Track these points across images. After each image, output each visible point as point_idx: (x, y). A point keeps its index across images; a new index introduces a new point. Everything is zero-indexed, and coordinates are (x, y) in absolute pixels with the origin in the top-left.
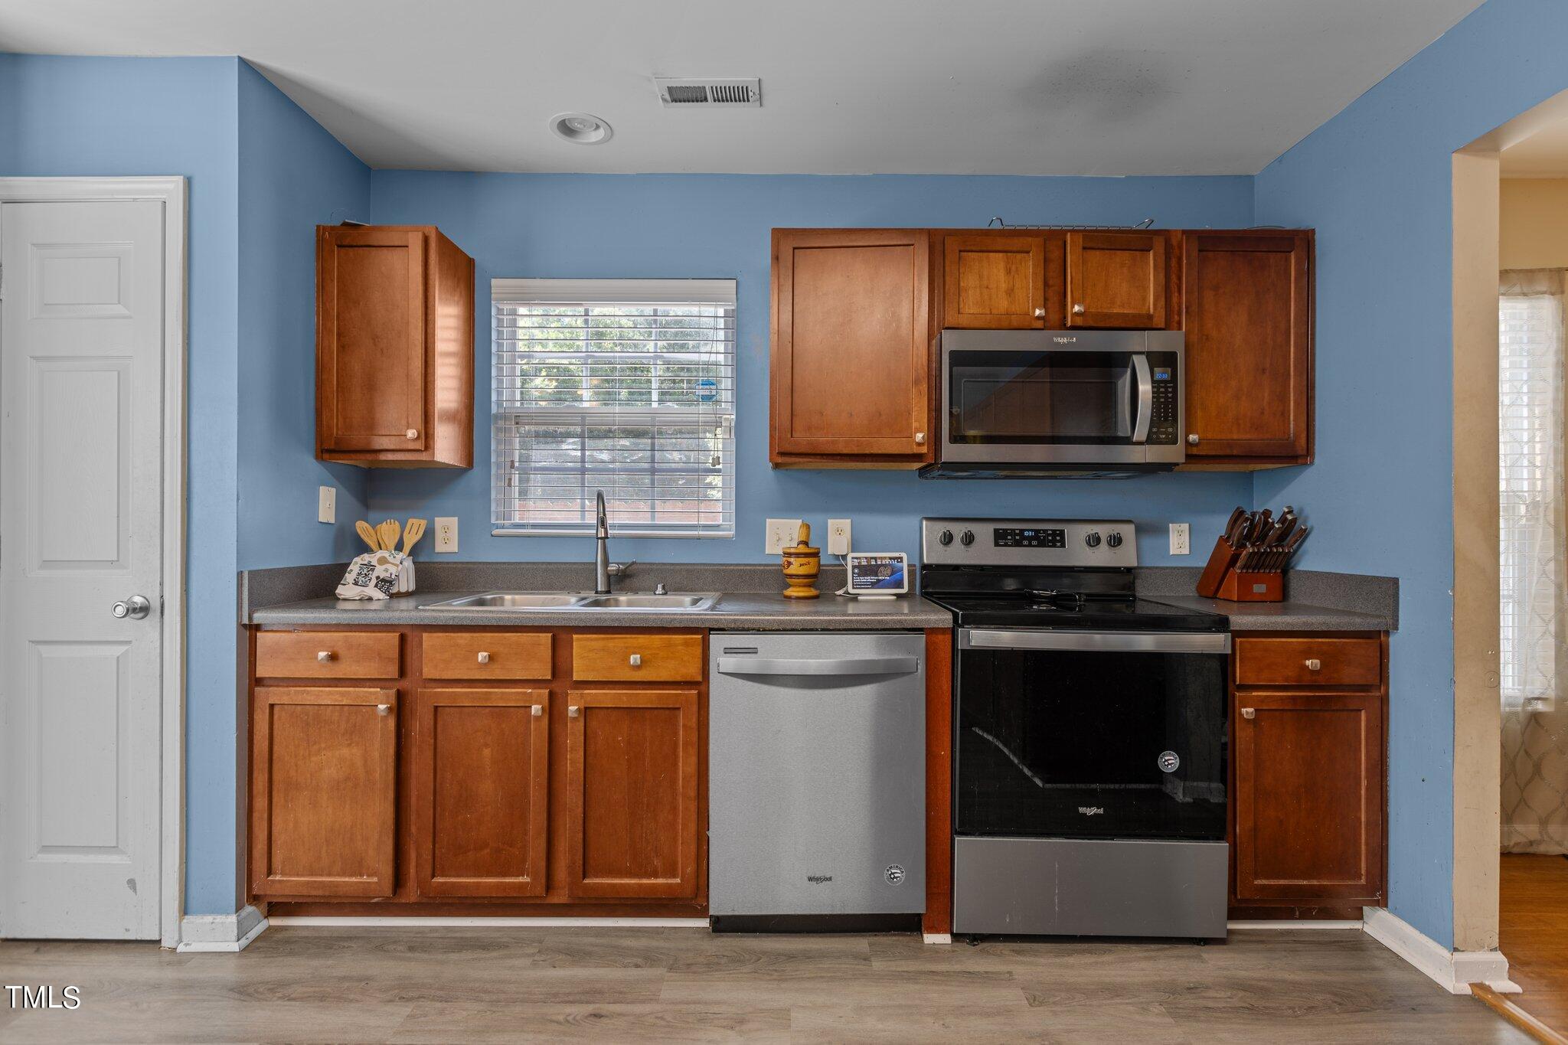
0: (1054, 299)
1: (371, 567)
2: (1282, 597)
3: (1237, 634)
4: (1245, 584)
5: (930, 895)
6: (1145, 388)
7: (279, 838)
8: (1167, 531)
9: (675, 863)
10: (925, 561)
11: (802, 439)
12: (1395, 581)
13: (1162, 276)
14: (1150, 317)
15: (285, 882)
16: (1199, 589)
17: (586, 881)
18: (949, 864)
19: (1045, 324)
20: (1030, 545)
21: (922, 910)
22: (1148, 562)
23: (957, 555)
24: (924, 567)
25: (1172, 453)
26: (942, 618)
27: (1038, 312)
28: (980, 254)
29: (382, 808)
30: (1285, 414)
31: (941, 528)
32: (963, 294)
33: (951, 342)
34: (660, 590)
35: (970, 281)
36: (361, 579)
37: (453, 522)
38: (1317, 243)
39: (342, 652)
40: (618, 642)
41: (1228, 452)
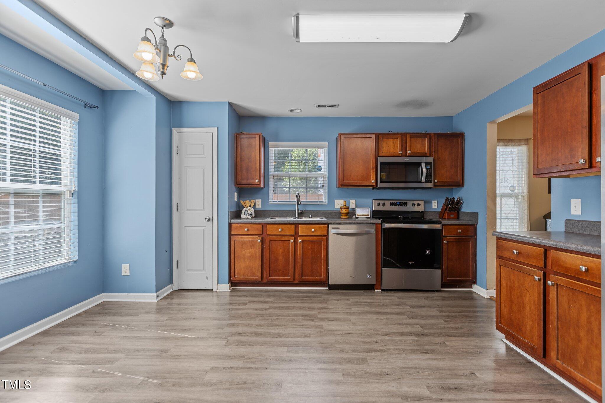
0: (404, 149)
1: (247, 211)
2: (458, 218)
3: (443, 225)
4: (449, 215)
5: (376, 281)
6: (424, 170)
7: (237, 269)
8: (432, 203)
9: (321, 274)
10: (374, 210)
11: (346, 181)
12: (477, 213)
13: (429, 144)
14: (426, 153)
15: (239, 277)
16: (439, 217)
17: (302, 278)
18: (380, 275)
19: (401, 156)
20: (399, 206)
21: (375, 283)
22: (427, 210)
23: (381, 208)
24: (373, 211)
25: (430, 185)
26: (379, 221)
27: (400, 152)
28: (387, 139)
29: (258, 262)
30: (457, 176)
31: (377, 202)
32: (383, 148)
33: (381, 160)
34: (311, 217)
35: (384, 145)
36: (245, 214)
37: (260, 201)
38: (465, 136)
39: (250, 228)
40: (309, 226)
41: (444, 184)
